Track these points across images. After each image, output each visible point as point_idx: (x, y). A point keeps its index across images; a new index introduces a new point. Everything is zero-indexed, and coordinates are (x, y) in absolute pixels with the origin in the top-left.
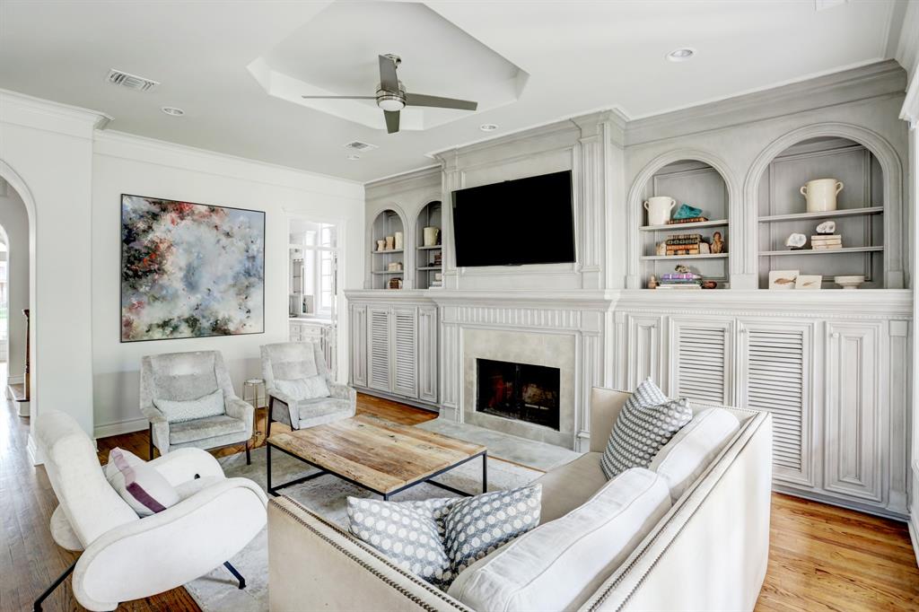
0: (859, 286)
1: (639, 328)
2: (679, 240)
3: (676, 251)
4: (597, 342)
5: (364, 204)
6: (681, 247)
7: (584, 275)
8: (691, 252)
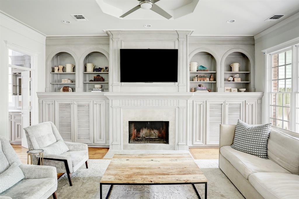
0: (245, 91)
1: (197, 105)
2: (201, 76)
3: (201, 80)
4: (185, 110)
5: (45, 46)
6: (202, 79)
7: (179, 87)
8: (205, 80)
